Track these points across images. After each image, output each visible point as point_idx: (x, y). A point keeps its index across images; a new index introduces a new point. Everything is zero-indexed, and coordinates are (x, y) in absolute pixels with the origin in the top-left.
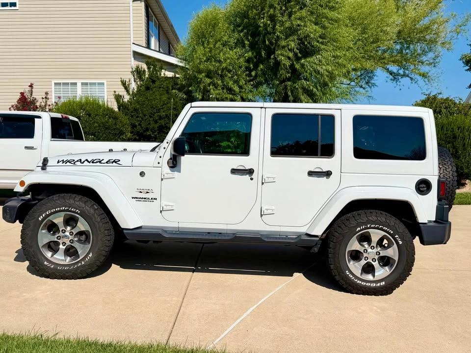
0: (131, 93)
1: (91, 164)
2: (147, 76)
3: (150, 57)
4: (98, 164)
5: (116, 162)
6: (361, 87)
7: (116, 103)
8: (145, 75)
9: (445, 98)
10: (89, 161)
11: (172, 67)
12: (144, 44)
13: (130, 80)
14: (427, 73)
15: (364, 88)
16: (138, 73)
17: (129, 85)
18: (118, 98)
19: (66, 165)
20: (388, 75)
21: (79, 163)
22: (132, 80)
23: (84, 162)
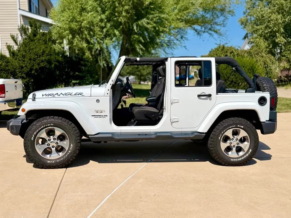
0: (19, 44)
1: (65, 96)
2: (30, 32)
3: (32, 19)
4: (69, 96)
5: (80, 94)
6: (177, 40)
7: (8, 52)
8: (28, 31)
9: (229, 46)
10: (63, 94)
11: (47, 25)
12: (27, 9)
13: (17, 35)
14: (219, 30)
15: (179, 41)
16: (23, 30)
17: (17, 38)
18: (9, 47)
19: (48, 97)
20: (194, 31)
21: (56, 96)
22: (19, 35)
23: (60, 95)
